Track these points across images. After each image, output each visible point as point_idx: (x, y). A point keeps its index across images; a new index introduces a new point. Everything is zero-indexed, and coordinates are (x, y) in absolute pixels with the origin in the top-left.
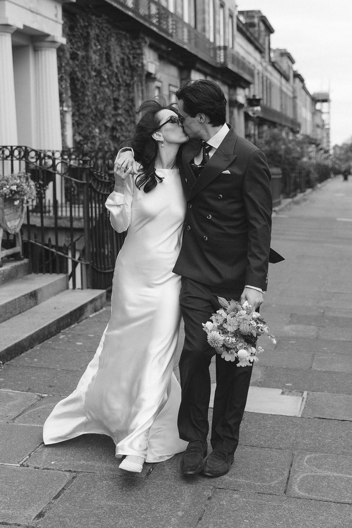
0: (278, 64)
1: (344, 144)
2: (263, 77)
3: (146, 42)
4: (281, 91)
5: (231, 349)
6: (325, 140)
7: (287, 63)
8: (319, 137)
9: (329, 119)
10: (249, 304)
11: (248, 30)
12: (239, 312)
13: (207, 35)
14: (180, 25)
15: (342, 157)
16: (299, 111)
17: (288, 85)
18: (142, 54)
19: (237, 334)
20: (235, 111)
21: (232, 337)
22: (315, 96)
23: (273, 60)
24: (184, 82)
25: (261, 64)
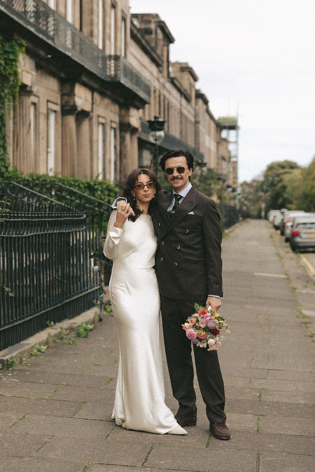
0: (177, 80)
1: (254, 181)
2: (160, 96)
3: (21, 46)
4: (181, 114)
5: (203, 340)
6: (231, 176)
7: (189, 80)
8: (225, 172)
9: (237, 149)
10: (212, 308)
11: (143, 38)
12: (206, 314)
13: (95, 41)
14: (62, 26)
15: (251, 197)
16: (201, 139)
17: (189, 107)
18: (15, 60)
19: (206, 329)
20: (128, 137)
21: (203, 331)
22: (221, 121)
23: (172, 75)
24: (66, 98)
25: (158, 80)
